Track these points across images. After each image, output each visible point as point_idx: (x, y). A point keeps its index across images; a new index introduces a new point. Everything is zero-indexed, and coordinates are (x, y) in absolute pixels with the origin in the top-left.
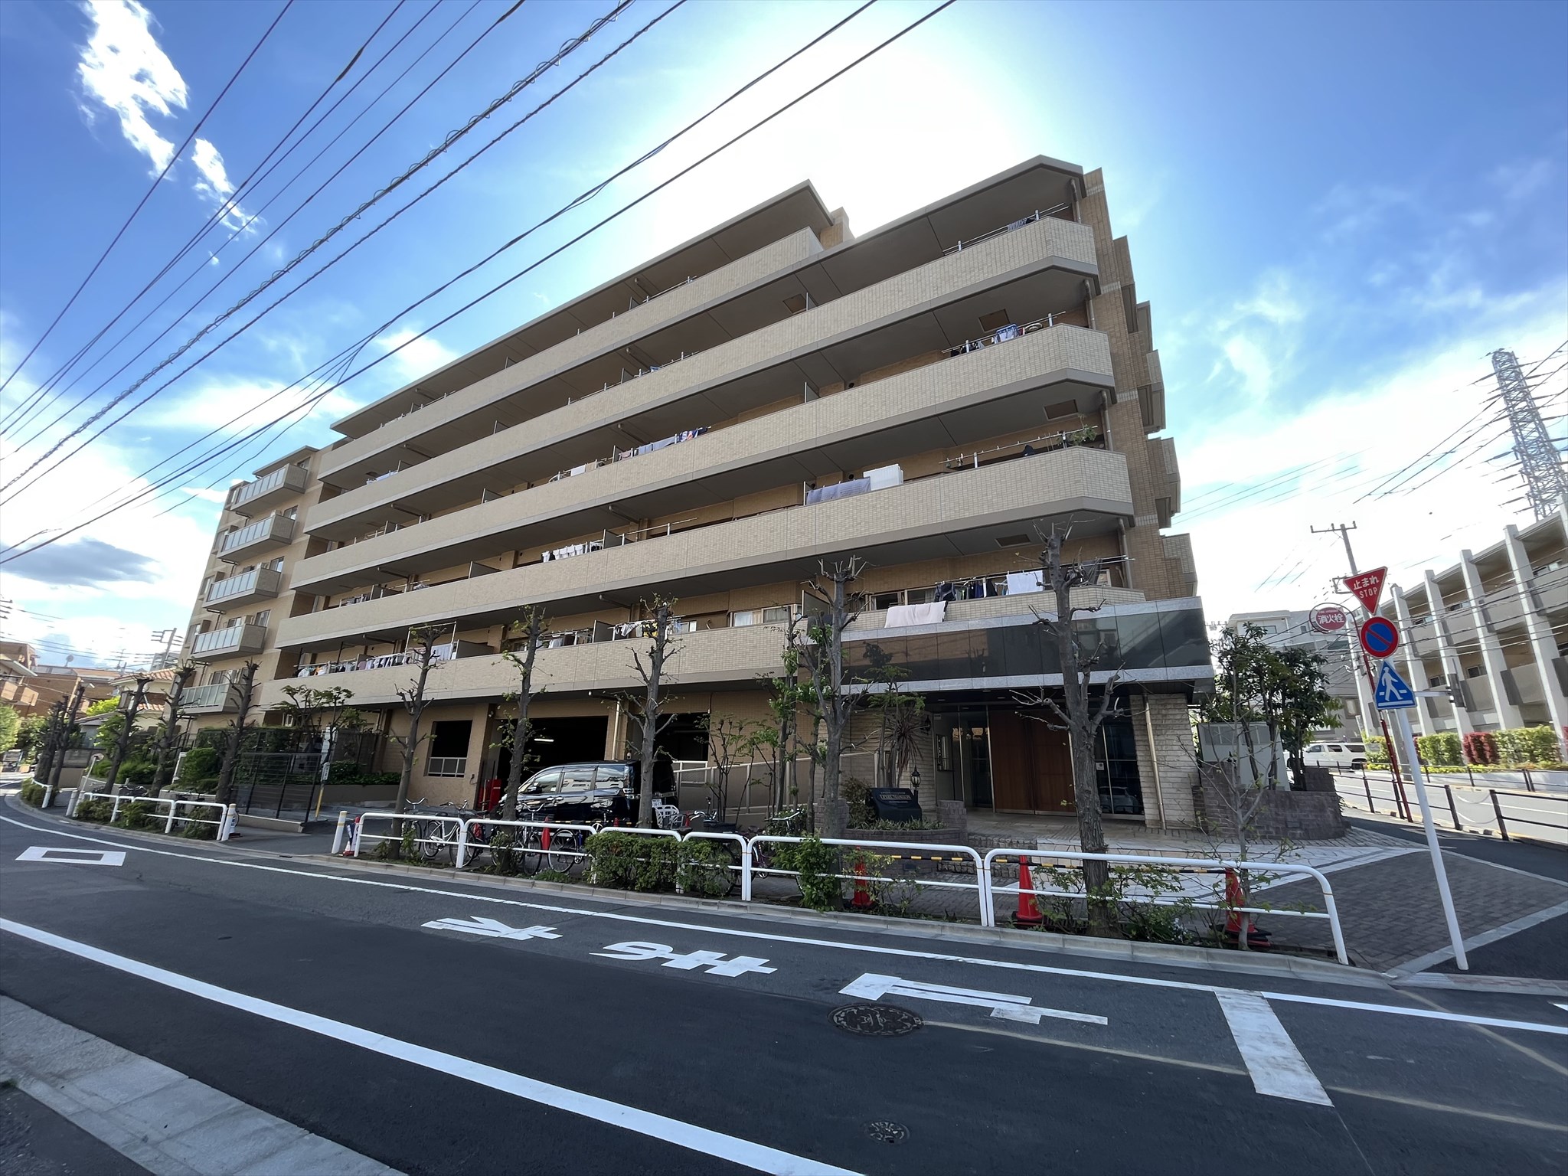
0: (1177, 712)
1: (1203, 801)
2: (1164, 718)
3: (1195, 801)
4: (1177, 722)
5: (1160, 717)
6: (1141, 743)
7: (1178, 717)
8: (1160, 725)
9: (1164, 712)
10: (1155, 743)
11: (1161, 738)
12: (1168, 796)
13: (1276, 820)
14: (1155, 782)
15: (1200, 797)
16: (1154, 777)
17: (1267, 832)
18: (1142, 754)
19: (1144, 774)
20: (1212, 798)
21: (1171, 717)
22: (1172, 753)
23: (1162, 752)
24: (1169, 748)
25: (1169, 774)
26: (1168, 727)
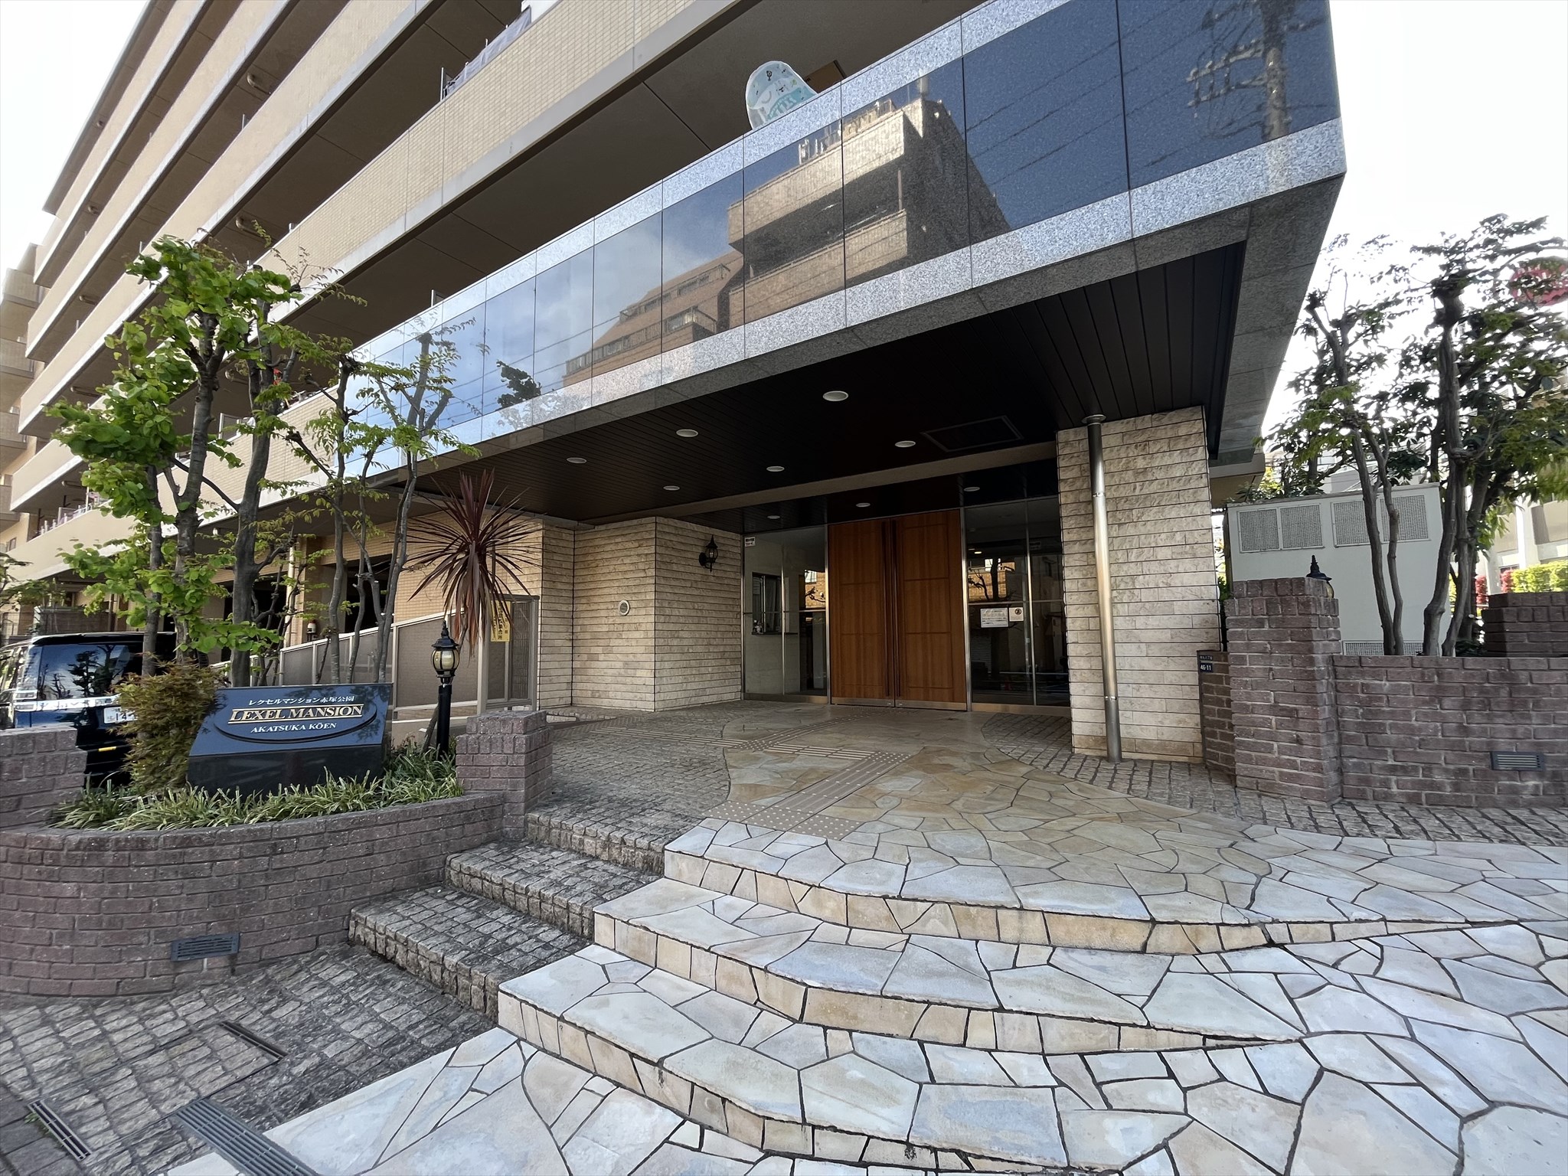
0: (1176, 457)
1: (1227, 692)
2: (1141, 478)
3: (1203, 690)
4: (1174, 485)
5: (1129, 476)
6: (1077, 548)
7: (1178, 472)
8: (1127, 499)
9: (1141, 463)
10: (1110, 544)
11: (1130, 530)
12: (1137, 677)
13: (1456, 747)
14: (1102, 643)
15: (1219, 680)
16: (1101, 631)
17: (1423, 785)
18: (1076, 575)
19: (1079, 624)
20: (1256, 686)
21: (1159, 474)
22: (1154, 567)
23: (1125, 567)
24: (1147, 554)
25: (1140, 622)
26: (1146, 502)
